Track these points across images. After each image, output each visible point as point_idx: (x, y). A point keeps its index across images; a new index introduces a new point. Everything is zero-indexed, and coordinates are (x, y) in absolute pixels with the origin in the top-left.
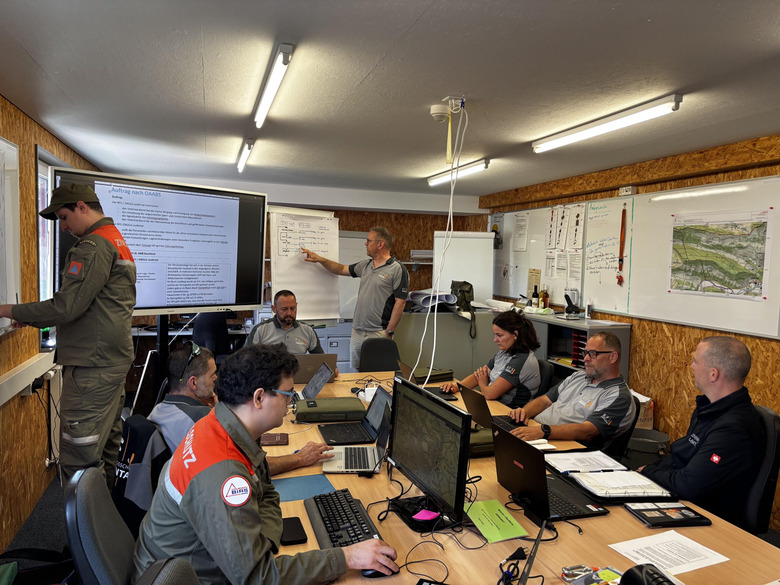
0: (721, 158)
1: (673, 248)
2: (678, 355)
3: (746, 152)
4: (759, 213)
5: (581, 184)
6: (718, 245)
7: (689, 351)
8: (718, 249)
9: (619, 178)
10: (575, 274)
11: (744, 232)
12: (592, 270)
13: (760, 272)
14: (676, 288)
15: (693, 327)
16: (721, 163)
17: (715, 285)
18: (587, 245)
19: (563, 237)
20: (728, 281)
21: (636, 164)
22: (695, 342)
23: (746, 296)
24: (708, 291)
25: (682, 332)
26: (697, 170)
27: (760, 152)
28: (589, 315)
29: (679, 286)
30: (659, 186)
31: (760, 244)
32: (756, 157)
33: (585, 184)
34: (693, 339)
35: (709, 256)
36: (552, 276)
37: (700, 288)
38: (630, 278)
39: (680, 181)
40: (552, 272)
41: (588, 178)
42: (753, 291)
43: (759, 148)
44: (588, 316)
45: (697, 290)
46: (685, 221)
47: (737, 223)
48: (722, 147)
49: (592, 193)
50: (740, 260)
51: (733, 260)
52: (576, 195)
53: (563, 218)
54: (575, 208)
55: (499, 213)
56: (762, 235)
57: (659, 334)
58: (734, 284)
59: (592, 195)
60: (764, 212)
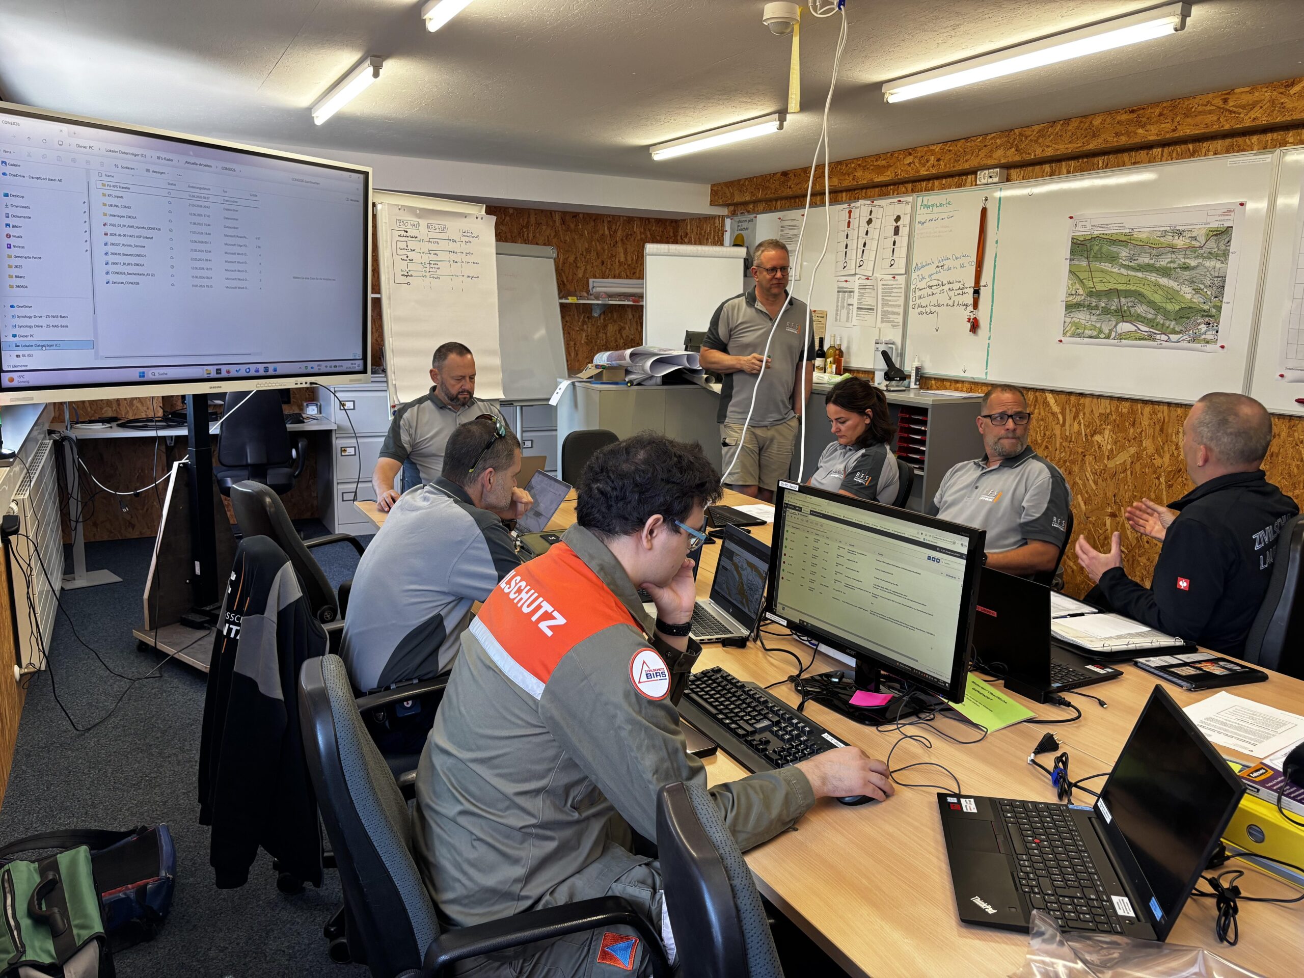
0: (1167, 121)
1: (1070, 271)
2: (1070, 441)
3: (1210, 112)
4: (1220, 212)
5: (909, 164)
6: (1148, 265)
7: (1089, 435)
8: (1147, 271)
9: (982, 154)
10: (891, 316)
11: (1193, 242)
12: (923, 310)
13: (1218, 306)
14: (1073, 335)
15: (1099, 397)
16: (1167, 130)
17: (1139, 329)
18: (914, 266)
19: (870, 255)
20: (1161, 322)
21: (1013, 130)
22: (1101, 420)
23: (1191, 345)
24: (1126, 339)
25: (1079, 405)
26: (1123, 140)
27: (1234, 112)
28: (918, 383)
29: (1078, 332)
30: (1047, 167)
31: (1220, 262)
32: (1227, 120)
33: (917, 164)
34: (1097, 415)
35: (1131, 282)
36: (847, 321)
37: (1113, 334)
38: (991, 321)
39: (1085, 160)
40: (848, 314)
41: (923, 154)
42: (1203, 336)
43: (1232, 106)
44: (916, 384)
45: (1108, 337)
46: (1093, 226)
47: (1181, 228)
48: (1170, 103)
49: (924, 180)
50: (1183, 288)
51: (1172, 288)
52: (894, 184)
53: (870, 222)
54: (892, 206)
55: (746, 214)
56: (1223, 247)
57: (1039, 408)
58: (1171, 327)
59: (924, 184)
60: (1229, 211)
